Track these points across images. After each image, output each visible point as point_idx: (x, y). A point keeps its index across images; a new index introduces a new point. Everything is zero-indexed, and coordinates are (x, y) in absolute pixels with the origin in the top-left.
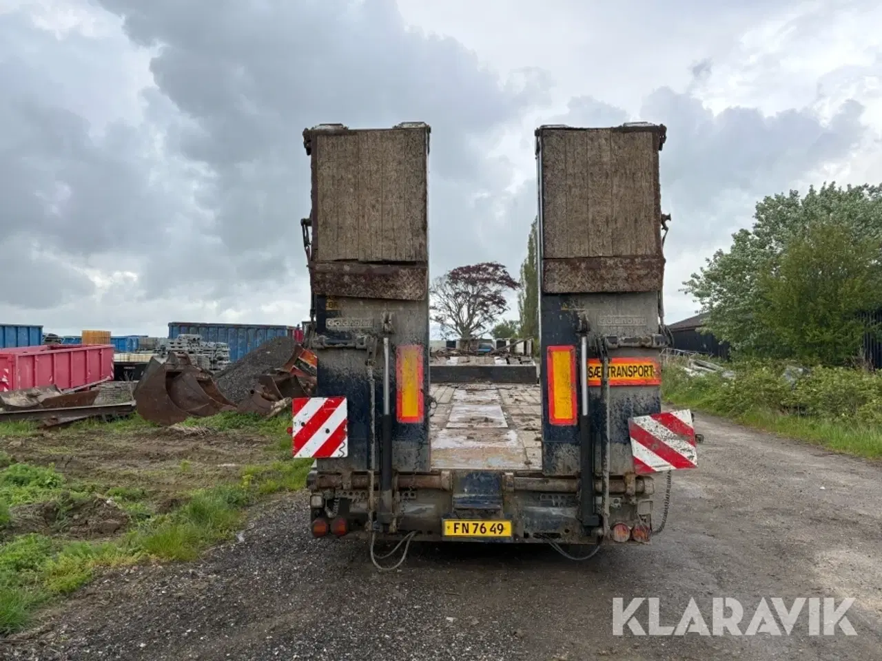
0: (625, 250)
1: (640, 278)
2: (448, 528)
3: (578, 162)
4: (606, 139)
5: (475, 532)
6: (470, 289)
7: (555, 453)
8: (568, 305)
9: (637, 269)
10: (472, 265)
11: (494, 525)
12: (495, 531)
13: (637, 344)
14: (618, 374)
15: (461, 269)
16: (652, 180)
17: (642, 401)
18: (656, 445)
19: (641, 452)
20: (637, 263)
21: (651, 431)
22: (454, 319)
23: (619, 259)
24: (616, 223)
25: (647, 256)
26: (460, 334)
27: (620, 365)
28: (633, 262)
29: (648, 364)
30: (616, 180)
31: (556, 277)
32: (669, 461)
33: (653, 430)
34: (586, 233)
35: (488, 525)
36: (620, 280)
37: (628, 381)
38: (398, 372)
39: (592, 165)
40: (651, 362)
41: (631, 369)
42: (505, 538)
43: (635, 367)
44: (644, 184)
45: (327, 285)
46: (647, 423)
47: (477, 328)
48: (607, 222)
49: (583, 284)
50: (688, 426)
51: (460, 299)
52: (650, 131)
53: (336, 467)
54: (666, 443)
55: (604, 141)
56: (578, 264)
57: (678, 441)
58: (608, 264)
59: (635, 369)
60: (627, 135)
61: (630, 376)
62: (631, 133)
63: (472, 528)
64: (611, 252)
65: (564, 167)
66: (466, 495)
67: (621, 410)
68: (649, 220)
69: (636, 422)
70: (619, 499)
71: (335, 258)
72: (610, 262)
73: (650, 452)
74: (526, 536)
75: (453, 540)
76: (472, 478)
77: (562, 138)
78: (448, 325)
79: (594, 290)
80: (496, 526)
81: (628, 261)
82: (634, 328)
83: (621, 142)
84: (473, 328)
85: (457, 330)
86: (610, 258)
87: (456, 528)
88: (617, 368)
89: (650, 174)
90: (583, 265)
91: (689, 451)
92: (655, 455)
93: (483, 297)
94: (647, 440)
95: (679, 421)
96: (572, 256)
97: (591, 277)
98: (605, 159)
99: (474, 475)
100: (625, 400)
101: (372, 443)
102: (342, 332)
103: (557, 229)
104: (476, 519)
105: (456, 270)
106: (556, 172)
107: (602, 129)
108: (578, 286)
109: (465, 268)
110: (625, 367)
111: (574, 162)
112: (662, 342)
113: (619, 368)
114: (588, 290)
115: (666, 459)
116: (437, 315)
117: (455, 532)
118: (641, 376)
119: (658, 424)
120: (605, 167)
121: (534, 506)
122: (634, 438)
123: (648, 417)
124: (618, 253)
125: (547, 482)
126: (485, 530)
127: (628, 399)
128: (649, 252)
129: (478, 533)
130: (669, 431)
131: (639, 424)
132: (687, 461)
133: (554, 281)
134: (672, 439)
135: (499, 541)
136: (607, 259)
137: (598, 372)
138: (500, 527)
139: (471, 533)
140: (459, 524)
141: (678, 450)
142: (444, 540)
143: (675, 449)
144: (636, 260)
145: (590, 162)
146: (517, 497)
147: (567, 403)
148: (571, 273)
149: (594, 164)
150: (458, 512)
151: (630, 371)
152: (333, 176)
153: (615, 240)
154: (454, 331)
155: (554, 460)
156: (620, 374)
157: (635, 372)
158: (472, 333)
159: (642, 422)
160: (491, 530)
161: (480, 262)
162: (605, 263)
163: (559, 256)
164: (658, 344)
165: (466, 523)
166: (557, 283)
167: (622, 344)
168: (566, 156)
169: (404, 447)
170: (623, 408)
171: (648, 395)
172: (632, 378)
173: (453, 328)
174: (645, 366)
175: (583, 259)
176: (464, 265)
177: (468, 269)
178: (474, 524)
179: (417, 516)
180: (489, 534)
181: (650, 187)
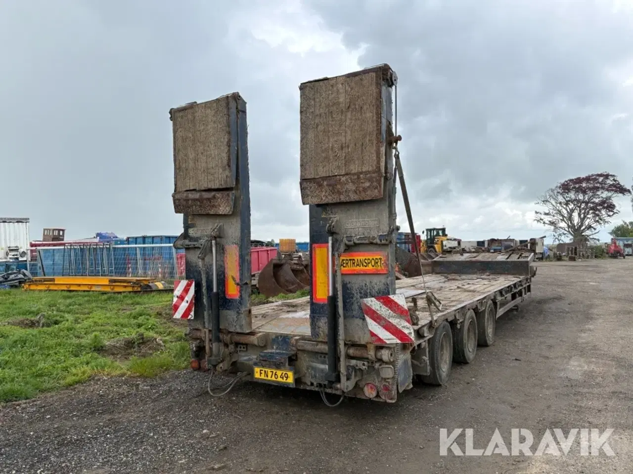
0: (354, 168)
1: (365, 190)
2: (257, 372)
3: (323, 105)
4: (342, 84)
5: (271, 377)
6: (581, 197)
7: (317, 324)
8: (326, 213)
9: (362, 183)
10: (583, 176)
11: (282, 373)
12: (283, 378)
13: (367, 242)
14: (357, 265)
15: (571, 180)
16: (375, 111)
17: (376, 286)
18: (384, 322)
19: (373, 326)
20: (362, 178)
21: (377, 310)
22: (566, 223)
23: (350, 176)
24: (348, 148)
25: (369, 172)
26: (571, 234)
27: (359, 258)
28: (359, 178)
29: (378, 257)
30: (349, 115)
31: (309, 193)
32: (395, 336)
33: (379, 309)
34: (327, 158)
35: (279, 373)
36: (351, 192)
37: (364, 271)
38: (226, 263)
39: (332, 106)
40: (380, 255)
41: (366, 261)
42: (289, 383)
43: (369, 259)
44: (369, 115)
45: (182, 207)
46: (374, 303)
47: (588, 229)
48: (342, 148)
49: (327, 197)
50: (402, 307)
51: (571, 206)
52: (374, 72)
53: (198, 325)
54: (390, 320)
55: (341, 86)
56: (322, 182)
57: (399, 320)
58: (341, 181)
59: (369, 262)
60: (357, 78)
61: (366, 266)
62: (359, 76)
63: (270, 374)
64: (344, 171)
65: (313, 110)
66: (274, 351)
67: (361, 293)
68: (372, 144)
69: (366, 302)
70: (366, 363)
71: (185, 190)
72: (343, 179)
73: (380, 327)
74: (312, 384)
75: (260, 381)
76: (278, 339)
77: (312, 89)
78: (560, 227)
79: (334, 201)
80: (283, 375)
81: (356, 177)
82: (370, 229)
83: (353, 84)
84: (584, 229)
85: (569, 232)
86: (343, 175)
87: (261, 373)
88: (356, 260)
89: (373, 106)
90: (325, 183)
91: (408, 328)
92: (384, 330)
93: (593, 203)
94: (377, 318)
95: (396, 303)
96: (318, 177)
97: (331, 191)
98: (341, 100)
99: (279, 337)
100: (364, 285)
101: (205, 310)
102: (197, 238)
103: (308, 157)
104: (272, 368)
105: (566, 181)
106: (308, 115)
107: (340, 76)
108: (324, 198)
109: (575, 179)
110: (362, 260)
111: (320, 105)
112: (384, 240)
113: (358, 260)
114: (330, 202)
115: (393, 334)
116: (551, 220)
117: (260, 376)
118: (373, 266)
119: (381, 305)
120: (341, 105)
121: (316, 363)
122: (367, 315)
123: (373, 299)
124: (349, 172)
125: (317, 345)
126: (277, 377)
127: (366, 284)
128: (371, 169)
129: (273, 378)
130: (390, 311)
131: (368, 305)
132: (407, 336)
133: (308, 196)
134: (393, 317)
135: (286, 386)
136: (341, 177)
137: (344, 263)
138: (286, 376)
139: (269, 378)
140: (262, 370)
141: (400, 327)
142: (255, 380)
143: (398, 326)
144: (361, 176)
145: (331, 104)
146: (305, 355)
147: (325, 287)
148: (317, 189)
149: (334, 104)
150: (262, 362)
151: (366, 263)
152: (183, 137)
153: (348, 161)
154: (565, 232)
155: (317, 330)
156: (358, 265)
157: (369, 263)
158: (583, 234)
159: (370, 303)
160: (281, 377)
161: (590, 174)
162: (340, 180)
163: (309, 177)
164: (381, 241)
165: (266, 370)
166: (310, 197)
167: (357, 242)
168: (315, 102)
169: (230, 315)
170: (362, 291)
171: (380, 282)
172: (367, 268)
173: (565, 230)
174: (376, 259)
175: (324, 178)
176: (574, 177)
177: (579, 181)
178: (271, 372)
179: (247, 362)
180: (279, 379)
181: (373, 117)
